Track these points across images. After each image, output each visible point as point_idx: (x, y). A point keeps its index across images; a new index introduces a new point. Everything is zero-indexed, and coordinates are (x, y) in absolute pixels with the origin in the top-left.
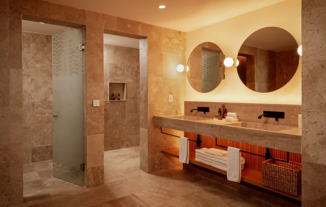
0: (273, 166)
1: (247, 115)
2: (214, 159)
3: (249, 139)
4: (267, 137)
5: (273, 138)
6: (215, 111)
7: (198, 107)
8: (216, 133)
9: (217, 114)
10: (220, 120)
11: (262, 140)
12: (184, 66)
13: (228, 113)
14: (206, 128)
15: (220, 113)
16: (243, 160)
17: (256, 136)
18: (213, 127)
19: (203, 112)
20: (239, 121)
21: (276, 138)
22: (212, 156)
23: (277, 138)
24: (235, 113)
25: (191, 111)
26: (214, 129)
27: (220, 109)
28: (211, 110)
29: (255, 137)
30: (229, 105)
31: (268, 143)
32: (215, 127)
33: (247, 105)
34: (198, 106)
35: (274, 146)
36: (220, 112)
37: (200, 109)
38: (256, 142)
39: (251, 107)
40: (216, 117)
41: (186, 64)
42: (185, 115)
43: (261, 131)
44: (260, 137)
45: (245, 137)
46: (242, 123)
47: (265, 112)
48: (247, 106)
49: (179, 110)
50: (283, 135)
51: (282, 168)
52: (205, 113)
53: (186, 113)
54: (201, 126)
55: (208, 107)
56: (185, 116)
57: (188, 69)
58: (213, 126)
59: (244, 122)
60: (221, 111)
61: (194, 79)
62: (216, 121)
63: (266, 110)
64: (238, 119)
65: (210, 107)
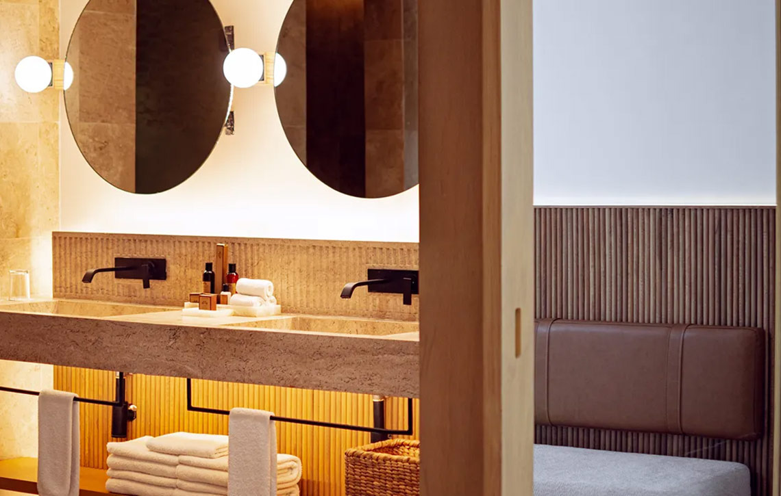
0: (377, 460)
1: (312, 289)
2: (180, 469)
3: (299, 369)
4: (352, 358)
5: (369, 357)
6: (190, 273)
7: (117, 260)
8: (186, 358)
9: (200, 287)
10: (206, 309)
11: (339, 369)
12: (51, 64)
13: (242, 282)
14: (149, 341)
15: (209, 283)
16: (295, 464)
17: (319, 356)
18: (175, 337)
19: (139, 283)
20: (284, 311)
21: (376, 357)
22: (175, 459)
23: (380, 356)
24: (270, 280)
25: (88, 278)
26: (179, 344)
27: (209, 266)
28: (172, 269)
29: (317, 361)
30: (246, 248)
31: (353, 376)
32: (182, 336)
33: (314, 246)
34: (119, 255)
35: (370, 385)
36: (208, 277)
37: (126, 268)
38: (320, 377)
39: (328, 254)
40: (192, 298)
41: (56, 56)
42: (54, 297)
43: (333, 337)
44: (331, 357)
45: (287, 363)
46: (295, 320)
47: (372, 273)
48: (311, 250)
49: (27, 276)
50: (393, 345)
51: (402, 461)
52: (146, 286)
53: (59, 290)
54: (128, 335)
55: (162, 256)
56: (57, 300)
57: (68, 76)
58: (176, 331)
59: (299, 316)
60: (213, 274)
61: (99, 123)
62: (191, 316)
63: (377, 266)
64: (279, 306)
65: (168, 258)
